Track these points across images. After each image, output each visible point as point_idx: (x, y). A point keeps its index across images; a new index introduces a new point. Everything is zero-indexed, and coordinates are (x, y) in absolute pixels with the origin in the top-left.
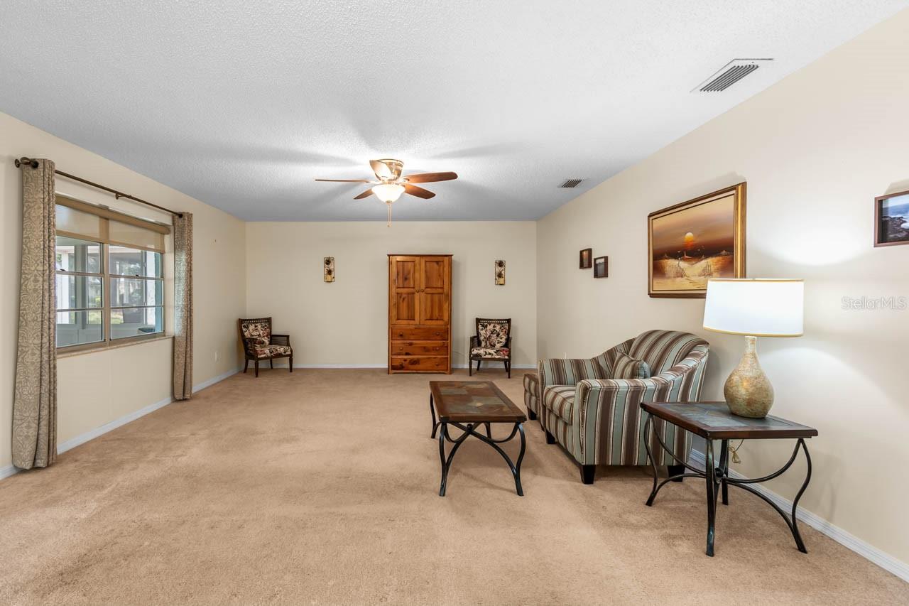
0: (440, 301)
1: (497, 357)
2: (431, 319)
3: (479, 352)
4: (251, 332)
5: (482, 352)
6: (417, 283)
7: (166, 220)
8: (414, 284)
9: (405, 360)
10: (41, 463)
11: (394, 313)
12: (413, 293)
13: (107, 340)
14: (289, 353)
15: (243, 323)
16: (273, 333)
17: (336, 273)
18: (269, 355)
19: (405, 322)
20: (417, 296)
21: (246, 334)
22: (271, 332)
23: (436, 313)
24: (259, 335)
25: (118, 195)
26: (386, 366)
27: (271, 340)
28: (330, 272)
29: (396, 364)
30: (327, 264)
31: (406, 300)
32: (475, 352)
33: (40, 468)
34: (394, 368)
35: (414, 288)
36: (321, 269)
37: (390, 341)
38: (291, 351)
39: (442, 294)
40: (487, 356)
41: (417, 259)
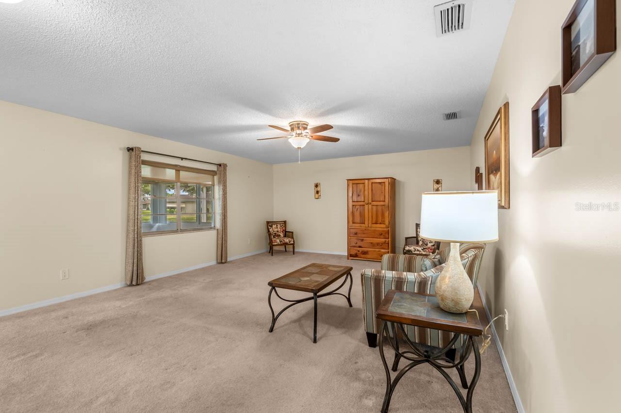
0: (382, 210)
1: (424, 253)
2: (376, 223)
3: (410, 248)
4: (274, 229)
5: (412, 248)
6: (366, 198)
7: (214, 168)
8: (364, 199)
9: (359, 251)
10: (134, 283)
11: (351, 219)
12: (364, 205)
13: (179, 230)
14: (293, 242)
15: (269, 224)
16: (287, 231)
17: (322, 193)
18: (279, 243)
19: (358, 225)
20: (366, 207)
21: (270, 230)
22: (286, 230)
23: (380, 220)
24: (278, 231)
25: (182, 159)
26: (346, 254)
27: (285, 234)
28: (317, 192)
29: (353, 252)
30: (316, 187)
31: (359, 210)
32: (407, 248)
33: (134, 285)
34: (351, 256)
35: (364, 201)
36: (313, 190)
37: (349, 238)
38: (294, 241)
39: (384, 205)
40: (416, 252)
41: (367, 181)
